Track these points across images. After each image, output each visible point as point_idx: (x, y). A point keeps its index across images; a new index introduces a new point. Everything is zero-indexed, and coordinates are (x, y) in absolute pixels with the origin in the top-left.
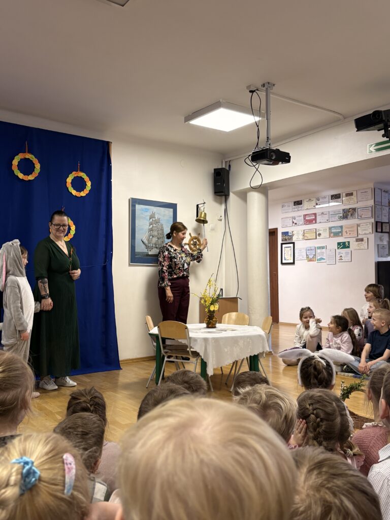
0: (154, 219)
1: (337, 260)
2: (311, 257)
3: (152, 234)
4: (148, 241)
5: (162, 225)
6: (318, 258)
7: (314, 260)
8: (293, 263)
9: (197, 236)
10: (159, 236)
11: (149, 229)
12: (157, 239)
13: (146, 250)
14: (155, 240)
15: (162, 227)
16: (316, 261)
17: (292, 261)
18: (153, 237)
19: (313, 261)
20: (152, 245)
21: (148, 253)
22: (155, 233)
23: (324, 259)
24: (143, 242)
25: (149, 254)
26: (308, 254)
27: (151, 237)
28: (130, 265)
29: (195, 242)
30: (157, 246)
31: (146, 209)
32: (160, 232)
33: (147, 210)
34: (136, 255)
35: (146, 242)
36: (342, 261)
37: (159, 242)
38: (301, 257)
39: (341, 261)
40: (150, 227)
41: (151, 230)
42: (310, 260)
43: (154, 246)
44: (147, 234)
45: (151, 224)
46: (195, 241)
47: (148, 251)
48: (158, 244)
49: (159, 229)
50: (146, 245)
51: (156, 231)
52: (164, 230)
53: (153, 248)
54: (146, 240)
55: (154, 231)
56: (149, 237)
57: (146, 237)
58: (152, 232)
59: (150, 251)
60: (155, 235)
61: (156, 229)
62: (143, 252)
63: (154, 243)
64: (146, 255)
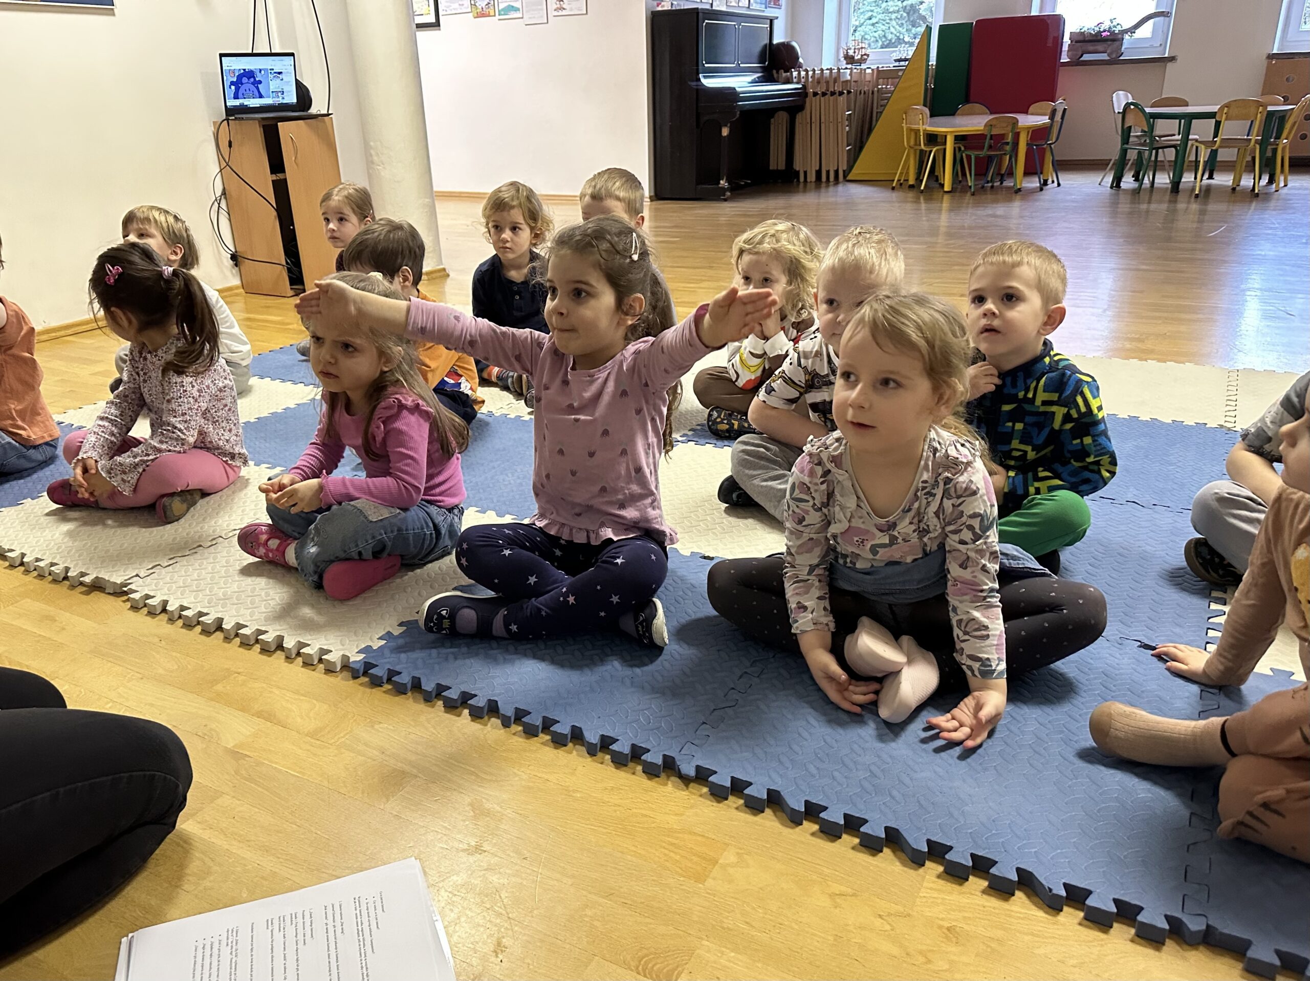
1: (552, 13)
2: (483, 6)
6: (502, 6)
7: (492, 13)
8: (437, 24)
16: (497, 17)
17: (432, 19)
19: (489, 16)
23: (517, 10)
36: (564, 13)
38: (456, 5)
39: (560, 13)
42: (482, 15)
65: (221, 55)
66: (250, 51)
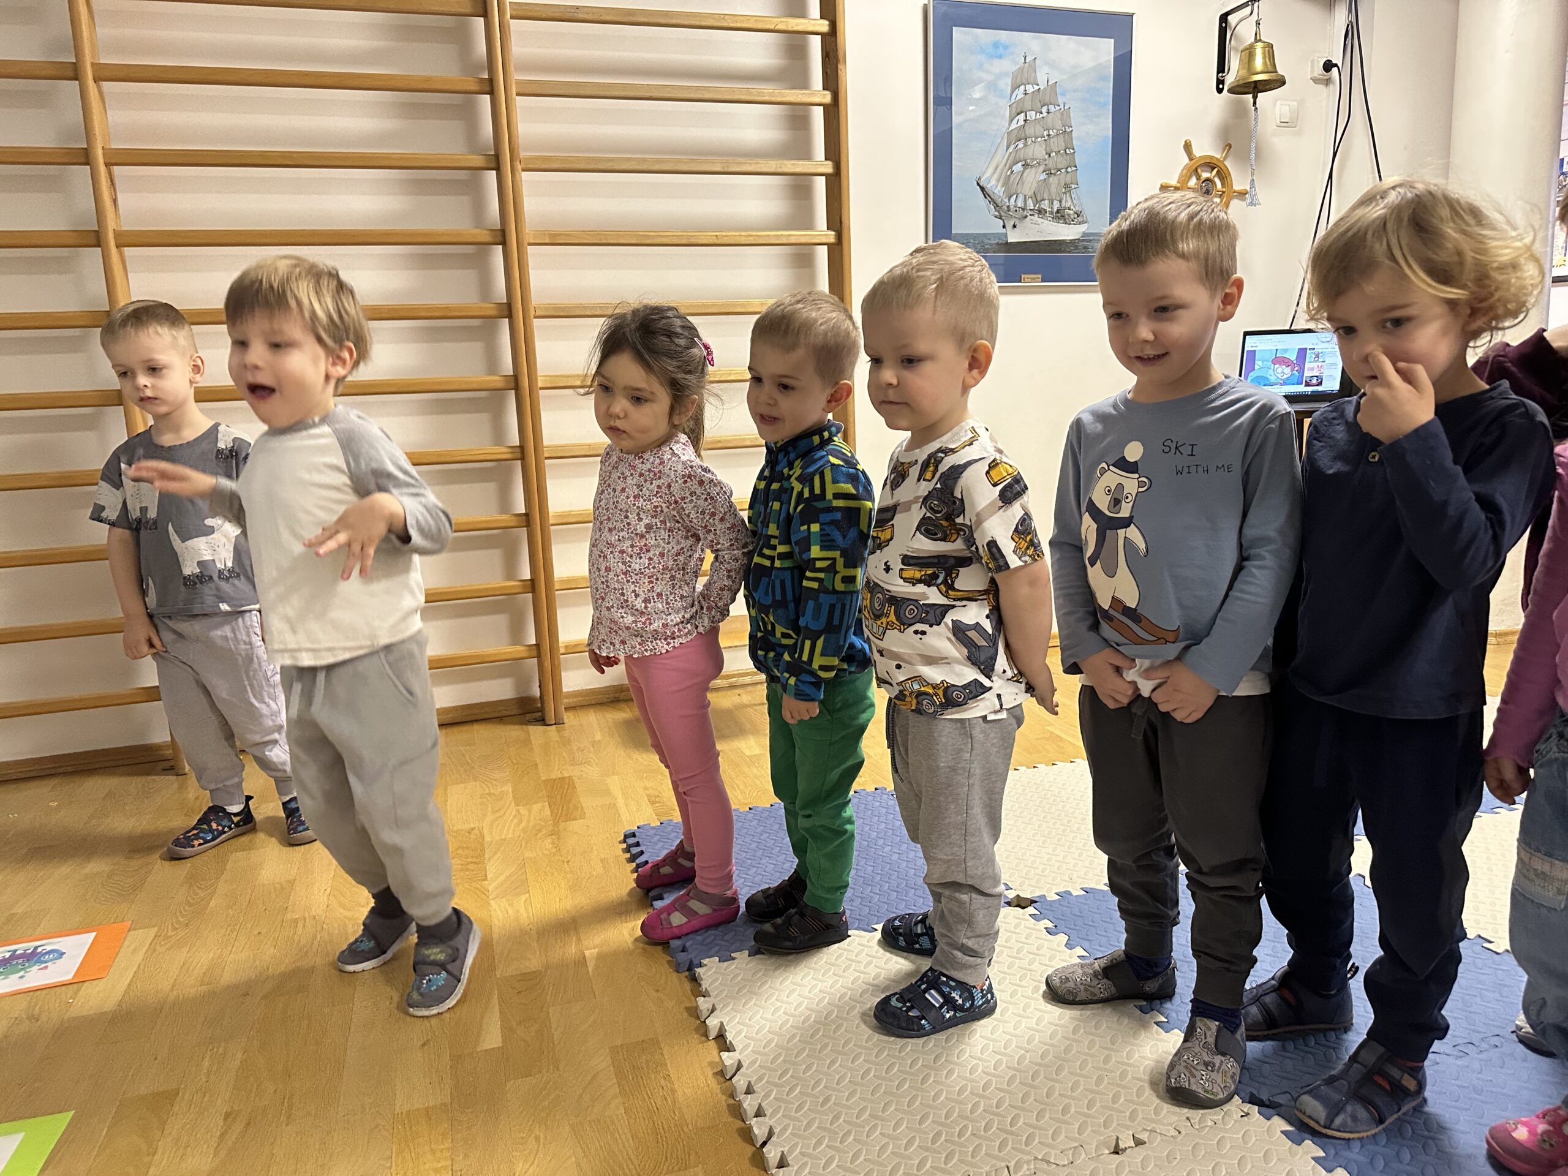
0: (1030, 89)
3: (1021, 155)
4: (1006, 183)
5: (1065, 114)
9: (1218, 156)
10: (1051, 163)
11: (1009, 134)
12: (1043, 176)
13: (996, 226)
14: (1034, 177)
15: (1067, 124)
18: (1026, 165)
20: (1020, 204)
21: (1006, 234)
22: (1037, 151)
24: (982, 189)
25: (1013, 237)
27: (1018, 167)
29: (1210, 180)
30: (1045, 205)
31: (996, 45)
32: (1058, 143)
33: (998, 51)
35: (998, 191)
37: (1053, 190)
40: (1014, 126)
41: (1019, 136)
43: (1030, 204)
44: (1002, 156)
45: (1018, 110)
46: (1205, 174)
47: (1004, 227)
48: (1046, 196)
49: (1051, 133)
50: (998, 201)
51: (1039, 139)
52: (1074, 134)
53: (1026, 217)
54: (998, 180)
55: (1029, 141)
56: (1011, 168)
57: (997, 168)
58: (1021, 145)
59: (1014, 226)
60: (1033, 159)
61: (1038, 134)
62: (985, 235)
63: (1031, 193)
64: (998, 244)
65: (1246, 334)
66: (1287, 328)
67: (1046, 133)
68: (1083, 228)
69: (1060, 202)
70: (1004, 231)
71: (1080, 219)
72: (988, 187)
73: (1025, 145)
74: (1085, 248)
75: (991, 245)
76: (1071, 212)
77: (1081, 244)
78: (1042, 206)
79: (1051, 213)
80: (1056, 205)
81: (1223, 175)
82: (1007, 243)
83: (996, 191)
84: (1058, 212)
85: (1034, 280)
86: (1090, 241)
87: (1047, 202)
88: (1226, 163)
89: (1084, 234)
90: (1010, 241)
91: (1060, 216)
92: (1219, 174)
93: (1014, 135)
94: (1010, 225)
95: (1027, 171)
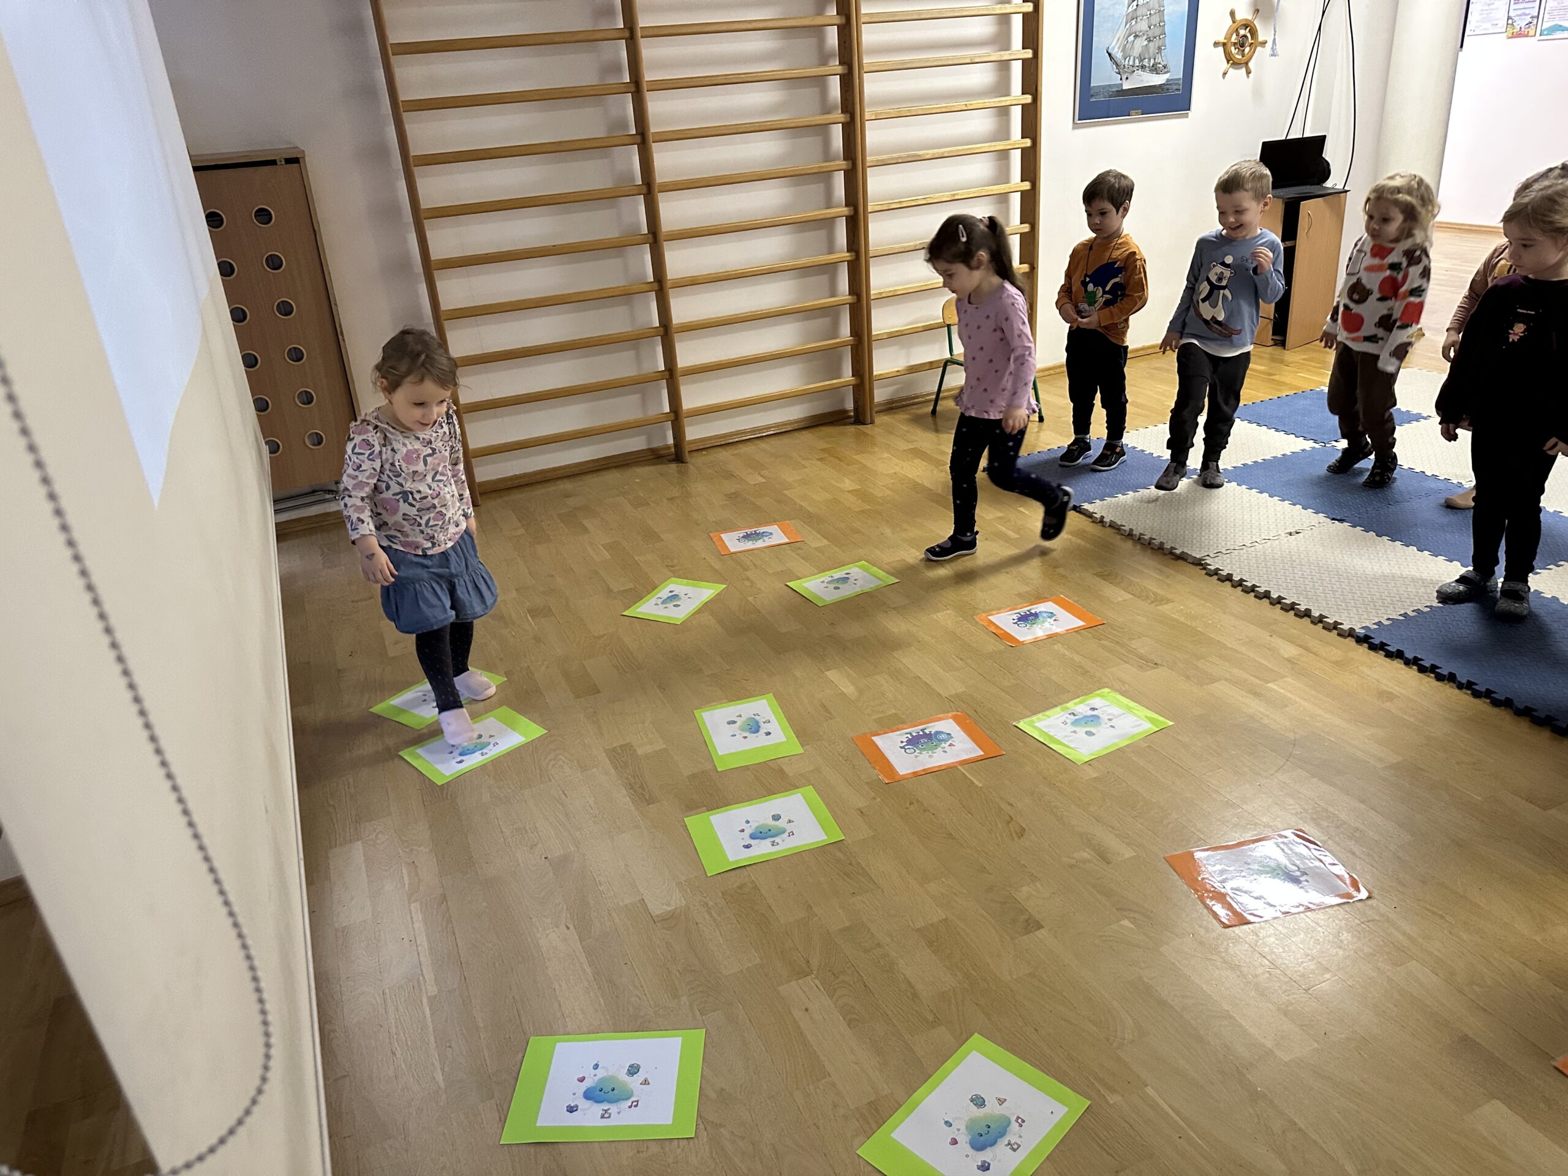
2: (1523, 24)
3: (1134, 29)
4: (1124, 50)
6: (1546, 25)
7: (1532, 33)
9: (1250, 18)
10: (1150, 34)
11: (1127, 15)
12: (1146, 43)
13: (1115, 79)
14: (1141, 42)
15: (1161, 5)
16: (1538, 37)
18: (1136, 36)
19: (1527, 36)
20: (1131, 63)
21: (1122, 84)
22: (1143, 26)
23: (1565, 29)
24: (1110, 55)
25: (1126, 86)
26: (1512, 14)
27: (1131, 38)
28: (1075, 126)
29: (1245, 36)
30: (1146, 62)
32: (1155, 19)
34: (1092, 96)
35: (1118, 55)
37: (1151, 51)
38: (1488, 25)
40: (1130, 9)
41: (1133, 17)
42: (1520, 35)
43: (1137, 61)
44: (1122, 32)
46: (1242, 32)
47: (1121, 79)
48: (1147, 56)
49: (1152, 12)
50: (1119, 62)
51: (1145, 17)
52: (1165, 12)
53: (1134, 71)
54: (1119, 48)
55: (1139, 20)
56: (1127, 39)
57: (1119, 39)
58: (1133, 22)
59: (1127, 78)
60: (1141, 31)
61: (1144, 13)
62: (1109, 85)
63: (1138, 55)
64: (1117, 91)
67: (1149, 13)
68: (1167, 76)
69: (1155, 59)
70: (1121, 82)
71: (1166, 70)
72: (1113, 53)
73: (1136, 22)
74: (1168, 89)
75: (1113, 92)
76: (1160, 66)
77: (1166, 87)
78: (1144, 63)
79: (1149, 67)
80: (1152, 61)
81: (1253, 32)
82: (1122, 90)
83: (1118, 56)
84: (1153, 66)
85: (1137, 114)
86: (1170, 85)
87: (1147, 60)
88: (1255, 22)
89: (1168, 80)
90: (1124, 88)
91: (1155, 69)
92: (1249, 31)
93: (1130, 17)
94: (1124, 77)
95: (1136, 41)
